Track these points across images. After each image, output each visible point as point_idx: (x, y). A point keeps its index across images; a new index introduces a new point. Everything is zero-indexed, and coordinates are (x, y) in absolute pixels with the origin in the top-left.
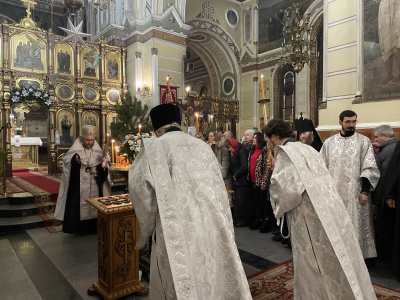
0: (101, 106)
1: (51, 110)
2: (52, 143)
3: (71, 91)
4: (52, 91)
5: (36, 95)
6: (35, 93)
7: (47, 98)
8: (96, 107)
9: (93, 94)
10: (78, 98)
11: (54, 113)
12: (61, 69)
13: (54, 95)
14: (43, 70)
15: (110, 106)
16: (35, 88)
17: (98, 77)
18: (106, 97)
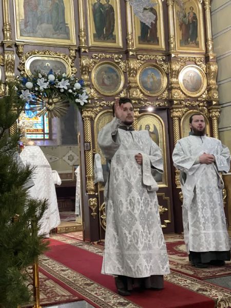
0: (171, 101)
1: (85, 114)
2: (89, 178)
3: (117, 76)
4: (86, 77)
5: (61, 87)
6: (60, 83)
7: (80, 91)
8: (162, 104)
9: (156, 78)
10: (130, 87)
11: (92, 119)
12: (99, 36)
13: (90, 86)
14: (68, 38)
15: (185, 100)
16: (58, 72)
17: (162, 45)
18: (178, 83)
